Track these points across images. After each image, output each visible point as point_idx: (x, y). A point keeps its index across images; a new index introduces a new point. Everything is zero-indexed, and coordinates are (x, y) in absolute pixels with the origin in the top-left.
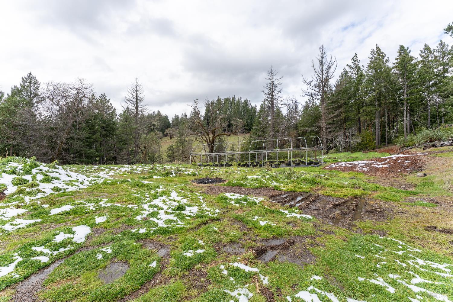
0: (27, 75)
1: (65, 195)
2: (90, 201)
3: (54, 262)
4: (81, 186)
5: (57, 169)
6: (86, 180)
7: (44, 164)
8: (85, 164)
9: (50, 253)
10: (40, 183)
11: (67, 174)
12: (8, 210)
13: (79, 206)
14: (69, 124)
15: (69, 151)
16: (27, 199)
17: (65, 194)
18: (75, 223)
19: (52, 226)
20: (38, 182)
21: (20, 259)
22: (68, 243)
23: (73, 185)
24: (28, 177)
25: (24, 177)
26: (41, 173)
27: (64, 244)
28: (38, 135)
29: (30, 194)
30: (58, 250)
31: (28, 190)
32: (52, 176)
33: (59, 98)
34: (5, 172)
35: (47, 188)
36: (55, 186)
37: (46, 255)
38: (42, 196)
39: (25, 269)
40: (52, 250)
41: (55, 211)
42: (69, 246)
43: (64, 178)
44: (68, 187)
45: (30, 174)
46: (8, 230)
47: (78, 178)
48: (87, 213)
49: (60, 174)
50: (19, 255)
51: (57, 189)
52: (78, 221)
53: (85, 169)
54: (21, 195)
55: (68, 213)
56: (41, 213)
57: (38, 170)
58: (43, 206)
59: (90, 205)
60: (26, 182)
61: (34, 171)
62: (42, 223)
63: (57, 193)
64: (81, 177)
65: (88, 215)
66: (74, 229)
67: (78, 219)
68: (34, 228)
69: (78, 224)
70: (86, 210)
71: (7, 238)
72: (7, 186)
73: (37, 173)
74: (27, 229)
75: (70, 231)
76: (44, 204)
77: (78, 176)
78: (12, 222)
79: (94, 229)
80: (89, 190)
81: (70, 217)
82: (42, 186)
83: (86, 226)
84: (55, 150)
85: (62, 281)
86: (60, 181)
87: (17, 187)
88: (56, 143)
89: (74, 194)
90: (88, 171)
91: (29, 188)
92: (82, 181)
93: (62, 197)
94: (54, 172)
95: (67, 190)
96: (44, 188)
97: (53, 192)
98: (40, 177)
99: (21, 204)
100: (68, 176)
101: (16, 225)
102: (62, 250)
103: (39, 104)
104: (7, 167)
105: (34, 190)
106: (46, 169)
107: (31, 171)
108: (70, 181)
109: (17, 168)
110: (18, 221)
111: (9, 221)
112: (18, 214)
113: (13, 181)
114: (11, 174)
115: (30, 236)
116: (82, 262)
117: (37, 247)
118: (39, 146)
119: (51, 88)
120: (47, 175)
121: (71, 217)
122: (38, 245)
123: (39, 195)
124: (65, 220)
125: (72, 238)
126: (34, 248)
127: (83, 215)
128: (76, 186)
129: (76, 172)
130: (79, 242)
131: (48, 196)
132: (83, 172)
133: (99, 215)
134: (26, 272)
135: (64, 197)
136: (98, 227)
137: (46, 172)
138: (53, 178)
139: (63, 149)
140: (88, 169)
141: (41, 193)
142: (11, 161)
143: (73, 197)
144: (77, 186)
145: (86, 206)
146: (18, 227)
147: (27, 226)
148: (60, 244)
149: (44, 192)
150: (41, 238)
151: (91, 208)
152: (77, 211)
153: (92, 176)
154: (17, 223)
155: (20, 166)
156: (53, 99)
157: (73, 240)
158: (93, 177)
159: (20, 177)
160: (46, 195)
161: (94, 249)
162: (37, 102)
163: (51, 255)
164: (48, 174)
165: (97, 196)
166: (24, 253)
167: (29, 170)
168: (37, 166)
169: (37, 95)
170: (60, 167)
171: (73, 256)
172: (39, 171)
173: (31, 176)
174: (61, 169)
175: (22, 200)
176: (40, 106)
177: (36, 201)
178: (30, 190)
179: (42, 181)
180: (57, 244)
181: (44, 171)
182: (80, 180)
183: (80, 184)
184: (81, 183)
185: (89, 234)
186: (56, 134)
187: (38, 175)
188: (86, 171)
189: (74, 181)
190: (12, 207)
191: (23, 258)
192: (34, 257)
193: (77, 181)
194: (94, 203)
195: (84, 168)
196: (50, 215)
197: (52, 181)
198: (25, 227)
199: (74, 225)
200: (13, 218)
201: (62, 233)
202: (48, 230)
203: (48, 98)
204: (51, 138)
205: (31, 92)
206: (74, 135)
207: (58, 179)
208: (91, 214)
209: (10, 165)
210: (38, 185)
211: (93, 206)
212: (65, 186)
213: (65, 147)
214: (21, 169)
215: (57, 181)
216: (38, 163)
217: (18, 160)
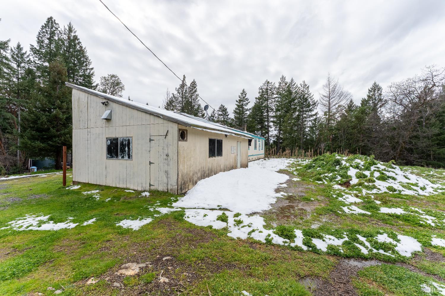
0: (372, 86)
1: (399, 197)
2: (429, 213)
3: (372, 259)
4: (421, 192)
5: (394, 169)
6: (429, 186)
7: (381, 163)
8: (432, 167)
9: (370, 248)
10: (376, 180)
11: (404, 176)
12: (349, 196)
13: (412, 214)
14: (413, 122)
15: (412, 151)
16: (364, 191)
17: (400, 195)
18: (403, 231)
19: (378, 223)
20: (374, 179)
21: (347, 239)
22: (390, 249)
23: (410, 189)
24: (367, 173)
25: (364, 172)
26: (378, 171)
27: (385, 247)
28: (381, 136)
29: (368, 188)
30: (378, 249)
31: (366, 184)
32: (388, 175)
33: (402, 96)
34: (351, 166)
35: (382, 186)
36: (390, 185)
37: (367, 248)
38: (377, 192)
39: (348, 249)
40: (372, 246)
41: (384, 210)
42: (390, 252)
43: (400, 178)
44: (404, 189)
45: (368, 170)
46: (346, 212)
47: (417, 182)
48: (421, 226)
49: (396, 174)
50: (347, 235)
51: (391, 189)
52: (408, 230)
53: (432, 173)
54: (360, 187)
55: (397, 217)
56: (372, 207)
57: (375, 167)
58: (375, 201)
59: (427, 217)
60: (365, 176)
61: (373, 168)
62: (370, 216)
63: (391, 193)
64: (422, 182)
65: (422, 228)
66: (400, 237)
67: (408, 229)
68: (363, 218)
69: (406, 233)
70: (421, 222)
71: (344, 218)
72: (352, 178)
73: (375, 170)
74: (358, 217)
75: (394, 237)
76: (377, 200)
77: (418, 179)
78: (349, 207)
79: (427, 250)
80: (432, 199)
81: (399, 222)
82: (378, 183)
83: (416, 240)
84: (397, 150)
85: (374, 283)
86: (396, 182)
87: (358, 179)
88: (397, 142)
89: (410, 198)
90: (435, 175)
91: (367, 182)
92: (422, 186)
93: (395, 198)
94: (391, 171)
95: (403, 193)
96: (380, 186)
97: (387, 191)
98: (377, 174)
99: (359, 194)
100: (406, 178)
101: (351, 210)
102: (381, 251)
103: (382, 108)
104: (354, 162)
105: (370, 185)
106: (383, 167)
107: (370, 168)
108: (408, 183)
109: (360, 164)
110: (354, 207)
111: (348, 205)
112: (355, 202)
113: (356, 174)
114: (355, 168)
115: (359, 223)
116: (400, 279)
117: (361, 236)
118: (382, 146)
119: (393, 89)
120: (383, 174)
121: (401, 222)
122: (362, 235)
123: (375, 191)
124: (393, 223)
125: (395, 246)
126: (358, 236)
127: (416, 226)
128: (414, 190)
129: (418, 174)
130: (403, 254)
131: (382, 193)
132: (428, 177)
133: (440, 235)
134: (348, 253)
135: (398, 199)
136: (434, 250)
137: (382, 170)
138: (389, 177)
139: (406, 148)
140: (435, 174)
141: (376, 190)
142: (357, 158)
143: (408, 201)
144: (416, 190)
145: (422, 216)
146: (353, 212)
147: (359, 214)
148: (380, 244)
149: (379, 189)
150: (366, 230)
151: (429, 222)
152: (409, 218)
153: (440, 182)
154: (352, 209)
155: (362, 163)
156: (396, 99)
157: (396, 249)
158: (441, 184)
159: (361, 172)
160: (380, 192)
161: (421, 275)
162: (381, 107)
163: (371, 250)
164: (384, 172)
165: (443, 210)
166: (350, 235)
167: (368, 167)
168: (376, 164)
169: (380, 100)
170: (397, 167)
171: (391, 265)
172: (377, 169)
173: (370, 172)
174: (398, 169)
175: (360, 191)
176: (383, 109)
177: (370, 195)
178: (367, 184)
179: (379, 179)
180: (377, 243)
181: (380, 169)
182: (421, 185)
183: (419, 189)
184: (421, 188)
185: (419, 252)
186: (398, 133)
187: (375, 172)
188: (432, 176)
189: (413, 185)
190: (353, 195)
191: (349, 239)
192: (356, 243)
193: (416, 185)
194: (435, 217)
195: (430, 172)
196: (379, 212)
197: (387, 180)
198: (357, 214)
199: (402, 232)
200: (351, 204)
201: (385, 235)
202: (374, 225)
203: (391, 99)
204: (393, 138)
205: (375, 99)
206: (420, 133)
207: (394, 179)
208: (427, 229)
209: (355, 161)
210: (374, 181)
211: (432, 220)
212: (401, 188)
213: (408, 147)
214: (363, 166)
215: (393, 181)
216: (375, 161)
217: (361, 158)
